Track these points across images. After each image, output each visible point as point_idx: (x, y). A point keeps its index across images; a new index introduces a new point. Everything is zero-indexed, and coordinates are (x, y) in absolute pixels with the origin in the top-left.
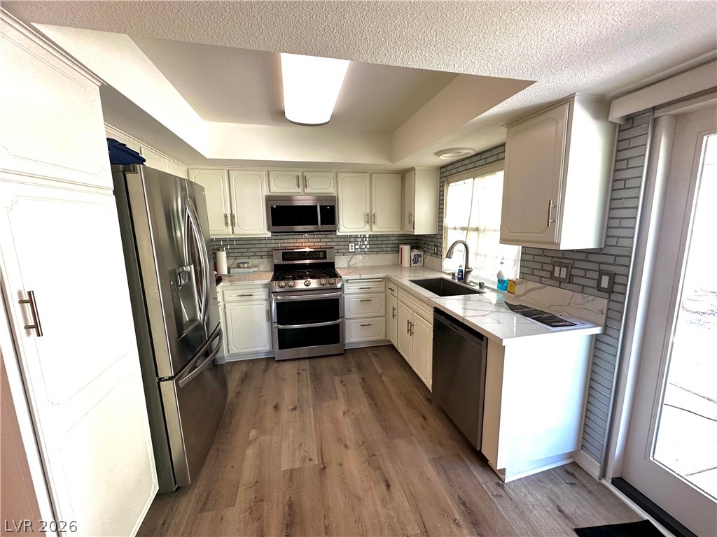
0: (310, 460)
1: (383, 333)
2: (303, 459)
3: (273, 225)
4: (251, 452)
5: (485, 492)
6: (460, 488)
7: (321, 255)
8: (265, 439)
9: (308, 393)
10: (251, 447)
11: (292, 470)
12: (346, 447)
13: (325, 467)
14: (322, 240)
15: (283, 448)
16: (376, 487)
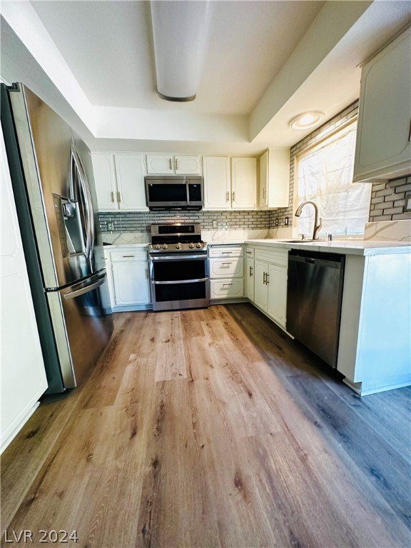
0: (180, 375)
1: (242, 292)
2: (174, 374)
3: (151, 200)
4: (129, 369)
5: (344, 403)
6: (318, 399)
7: (190, 229)
8: (142, 361)
9: (179, 332)
10: (130, 364)
11: (164, 381)
12: (211, 366)
13: (193, 381)
14: (191, 218)
15: (157, 366)
16: (240, 395)
